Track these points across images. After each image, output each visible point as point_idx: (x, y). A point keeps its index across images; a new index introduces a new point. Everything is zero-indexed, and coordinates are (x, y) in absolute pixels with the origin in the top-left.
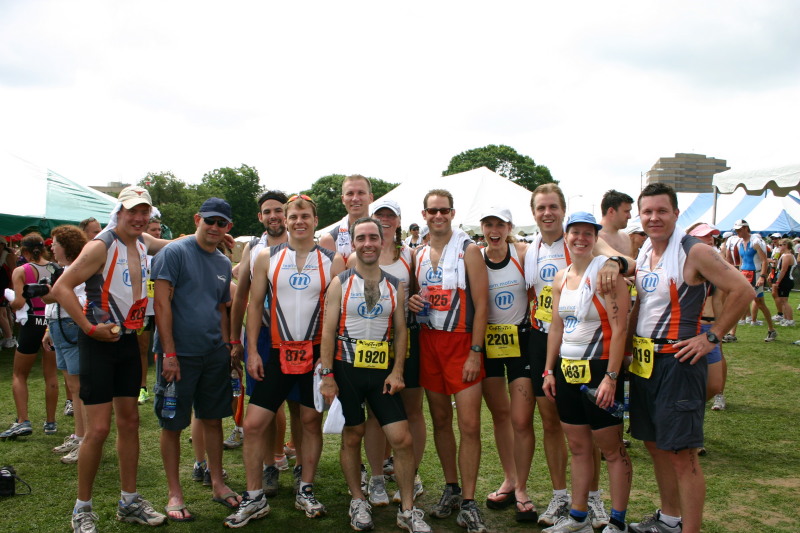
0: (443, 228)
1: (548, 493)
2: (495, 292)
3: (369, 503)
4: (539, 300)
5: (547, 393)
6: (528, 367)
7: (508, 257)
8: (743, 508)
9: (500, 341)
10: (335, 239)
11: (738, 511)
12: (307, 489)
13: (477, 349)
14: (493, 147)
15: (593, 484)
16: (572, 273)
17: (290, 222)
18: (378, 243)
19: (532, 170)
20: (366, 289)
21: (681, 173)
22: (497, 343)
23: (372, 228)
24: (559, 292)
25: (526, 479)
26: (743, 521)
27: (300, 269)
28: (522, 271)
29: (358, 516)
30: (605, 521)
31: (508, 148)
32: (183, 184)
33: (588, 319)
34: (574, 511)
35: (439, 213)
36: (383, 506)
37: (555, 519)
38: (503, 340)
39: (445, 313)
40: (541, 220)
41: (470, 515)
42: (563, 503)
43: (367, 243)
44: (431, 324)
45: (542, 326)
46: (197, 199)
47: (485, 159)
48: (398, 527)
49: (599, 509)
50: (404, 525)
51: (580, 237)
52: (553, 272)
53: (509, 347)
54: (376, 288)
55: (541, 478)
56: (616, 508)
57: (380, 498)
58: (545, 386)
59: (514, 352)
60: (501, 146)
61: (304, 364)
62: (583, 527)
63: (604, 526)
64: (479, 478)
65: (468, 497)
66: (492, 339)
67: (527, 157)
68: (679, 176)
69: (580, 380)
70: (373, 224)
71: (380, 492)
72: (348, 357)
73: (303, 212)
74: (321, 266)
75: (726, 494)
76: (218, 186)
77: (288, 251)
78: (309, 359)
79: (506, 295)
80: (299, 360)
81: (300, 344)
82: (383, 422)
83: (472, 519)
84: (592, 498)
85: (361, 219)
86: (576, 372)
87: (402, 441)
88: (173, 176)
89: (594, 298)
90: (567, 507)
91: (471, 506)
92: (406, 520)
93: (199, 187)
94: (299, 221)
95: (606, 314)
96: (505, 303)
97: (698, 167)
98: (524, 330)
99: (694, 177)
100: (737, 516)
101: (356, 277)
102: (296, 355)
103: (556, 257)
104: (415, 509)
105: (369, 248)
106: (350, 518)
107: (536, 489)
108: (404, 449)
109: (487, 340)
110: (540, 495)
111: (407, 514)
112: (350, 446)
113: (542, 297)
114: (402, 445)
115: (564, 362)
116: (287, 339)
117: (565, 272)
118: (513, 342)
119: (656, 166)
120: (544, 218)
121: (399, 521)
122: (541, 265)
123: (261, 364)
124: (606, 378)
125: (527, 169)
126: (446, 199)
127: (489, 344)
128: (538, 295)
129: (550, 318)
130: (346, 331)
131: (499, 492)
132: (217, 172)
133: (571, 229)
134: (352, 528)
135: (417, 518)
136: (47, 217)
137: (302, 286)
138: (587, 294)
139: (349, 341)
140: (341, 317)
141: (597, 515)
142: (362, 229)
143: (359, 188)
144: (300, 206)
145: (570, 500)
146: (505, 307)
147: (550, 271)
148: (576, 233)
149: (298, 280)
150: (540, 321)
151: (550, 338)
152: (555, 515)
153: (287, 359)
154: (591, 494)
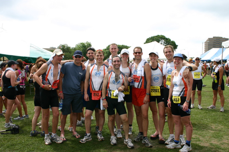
0: (139, 58)
1: (169, 135)
2: (153, 77)
3: (116, 137)
4: (167, 79)
5: (168, 106)
6: (163, 99)
7: (158, 67)
8: (227, 141)
9: (155, 91)
10: (108, 62)
11: (225, 142)
12: (99, 133)
13: (148, 94)
14: (159, 36)
15: (181, 133)
16: (176, 72)
17: (97, 57)
18: (119, 63)
19: (170, 42)
20: (115, 76)
21: (215, 42)
22: (154, 92)
23: (118, 59)
24: (173, 77)
25: (162, 131)
26: (226, 145)
27: (98, 71)
28: (162, 71)
29: (113, 141)
30: (184, 144)
31: (163, 36)
32: (70, 47)
33: (180, 85)
34: (175, 140)
35: (138, 54)
36: (120, 138)
37: (170, 143)
38: (156, 91)
39: (138, 83)
40: (166, 56)
41: (146, 141)
42: (172, 138)
43: (117, 63)
44: (134, 86)
45: (167, 87)
46: (74, 51)
47: (156, 39)
48: (124, 144)
49: (183, 140)
50: (126, 144)
51: (177, 61)
52: (171, 71)
53: (157, 93)
54: (118, 76)
55: (167, 131)
56: (188, 140)
57: (120, 136)
58: (168, 104)
59: (159, 94)
60: (161, 35)
61: (99, 97)
62: (178, 145)
63: (184, 145)
64: (148, 130)
65: (145, 136)
66: (152, 90)
67: (169, 38)
68: (214, 43)
69: (178, 102)
70: (118, 57)
71: (119, 134)
72: (110, 95)
73: (100, 54)
74: (104, 70)
75: (222, 136)
76: (80, 48)
77: (96, 65)
78: (100, 96)
79: (157, 78)
80: (97, 96)
81: (97, 91)
82: (120, 114)
83: (147, 142)
84: (181, 137)
85: (115, 56)
86: (176, 100)
87: (125, 120)
88: (67, 45)
89: (182, 79)
90: (174, 139)
91: (146, 138)
92: (126, 142)
93: (74, 48)
94: (99, 57)
95: (186, 84)
96: (156, 80)
97: (220, 41)
98: (162, 88)
99: (218, 43)
100: (224, 143)
101: (113, 72)
102: (96, 94)
103: (171, 66)
104: (129, 139)
105: (117, 64)
106: (110, 141)
107: (165, 134)
108: (126, 122)
109: (151, 91)
110: (166, 136)
111: (126, 140)
112: (110, 121)
113: (168, 78)
114: (125, 121)
115: (173, 97)
116: (94, 90)
117: (175, 71)
118: (158, 92)
119: (207, 40)
120: (168, 55)
121: (125, 142)
122: (167, 69)
123: (88, 97)
124: (186, 102)
125: (168, 42)
126: (140, 49)
127: (152, 92)
128: (167, 78)
129: (170, 84)
130: (109, 88)
131: (154, 135)
132: (79, 44)
133: (175, 58)
134: (111, 144)
135: (129, 141)
136: (30, 57)
137: (99, 75)
138: (180, 78)
139: (110, 90)
140: (108, 83)
141: (182, 142)
142: (115, 59)
143: (115, 47)
144: (99, 53)
145: (174, 137)
146: (156, 81)
147: (170, 70)
148: (176, 60)
149: (97, 74)
150: (167, 85)
151: (170, 90)
152: (170, 141)
153: (94, 96)
154: (180, 136)
